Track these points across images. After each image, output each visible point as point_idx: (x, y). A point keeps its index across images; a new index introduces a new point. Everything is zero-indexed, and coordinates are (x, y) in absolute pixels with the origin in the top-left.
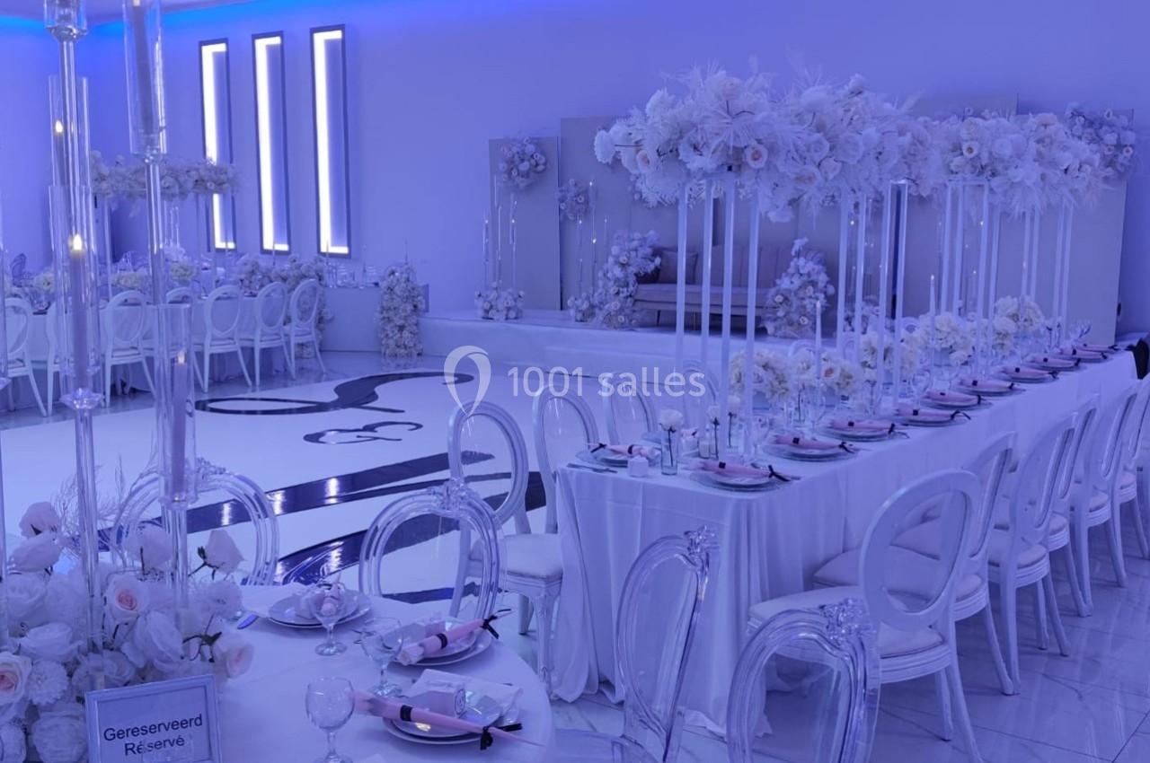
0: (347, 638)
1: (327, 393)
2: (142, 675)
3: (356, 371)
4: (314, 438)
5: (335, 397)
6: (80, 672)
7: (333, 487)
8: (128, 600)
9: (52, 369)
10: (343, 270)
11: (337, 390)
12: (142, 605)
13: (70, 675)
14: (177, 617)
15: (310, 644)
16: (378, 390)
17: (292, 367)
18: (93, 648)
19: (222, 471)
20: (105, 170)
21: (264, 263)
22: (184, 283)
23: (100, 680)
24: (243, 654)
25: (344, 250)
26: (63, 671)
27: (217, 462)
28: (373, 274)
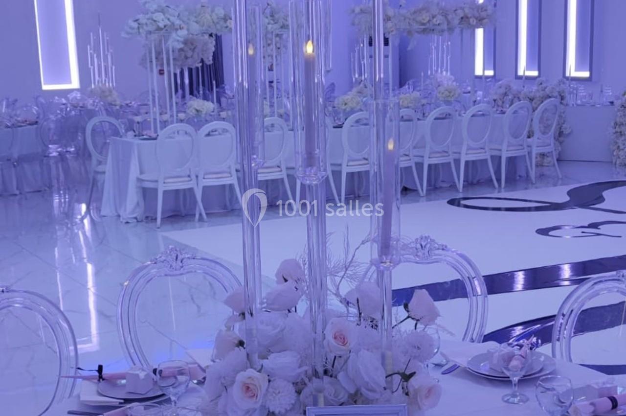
0: (530, 392)
1: (560, 195)
2: (355, 398)
3: (587, 177)
4: (544, 232)
5: (567, 199)
6: (306, 391)
7: (567, 272)
8: (341, 338)
9: (345, 170)
10: (582, 91)
11: (569, 193)
12: (352, 342)
13: (299, 392)
14: (383, 357)
15: (498, 393)
16: (605, 194)
17: (533, 174)
18: (316, 374)
19: (444, 248)
20: (391, 12)
21: (515, 86)
22: (448, 103)
23: (321, 401)
24: (432, 391)
25: (586, 74)
26: (292, 389)
27: (441, 241)
28: (609, 93)
